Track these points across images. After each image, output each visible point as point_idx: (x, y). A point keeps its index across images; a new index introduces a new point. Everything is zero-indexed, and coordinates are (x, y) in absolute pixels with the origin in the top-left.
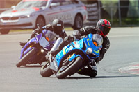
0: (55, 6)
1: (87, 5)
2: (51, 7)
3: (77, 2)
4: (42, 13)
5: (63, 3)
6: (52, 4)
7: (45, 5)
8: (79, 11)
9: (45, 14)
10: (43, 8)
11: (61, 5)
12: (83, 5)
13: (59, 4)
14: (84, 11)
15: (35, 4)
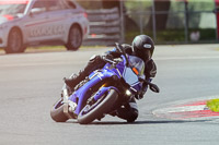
0: (37, 13)
1: (88, 11)
2: (31, 14)
3: (72, 5)
4: (18, 24)
5: (52, 8)
6: (33, 10)
7: (22, 11)
8: (76, 20)
9: (22, 26)
10: (20, 15)
11: (48, 10)
12: (83, 10)
13: (44, 9)
14: (83, 20)
15: (8, 10)
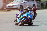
0: (26, 2)
2: (25, 2)
3: (33, 1)
4: (22, 4)
5: (29, 1)
6: (25, 1)
8: (34, 4)
10: (22, 3)
11: (28, 2)
12: (36, 2)
13: (27, 1)
14: (36, 4)
15: (19, 1)
